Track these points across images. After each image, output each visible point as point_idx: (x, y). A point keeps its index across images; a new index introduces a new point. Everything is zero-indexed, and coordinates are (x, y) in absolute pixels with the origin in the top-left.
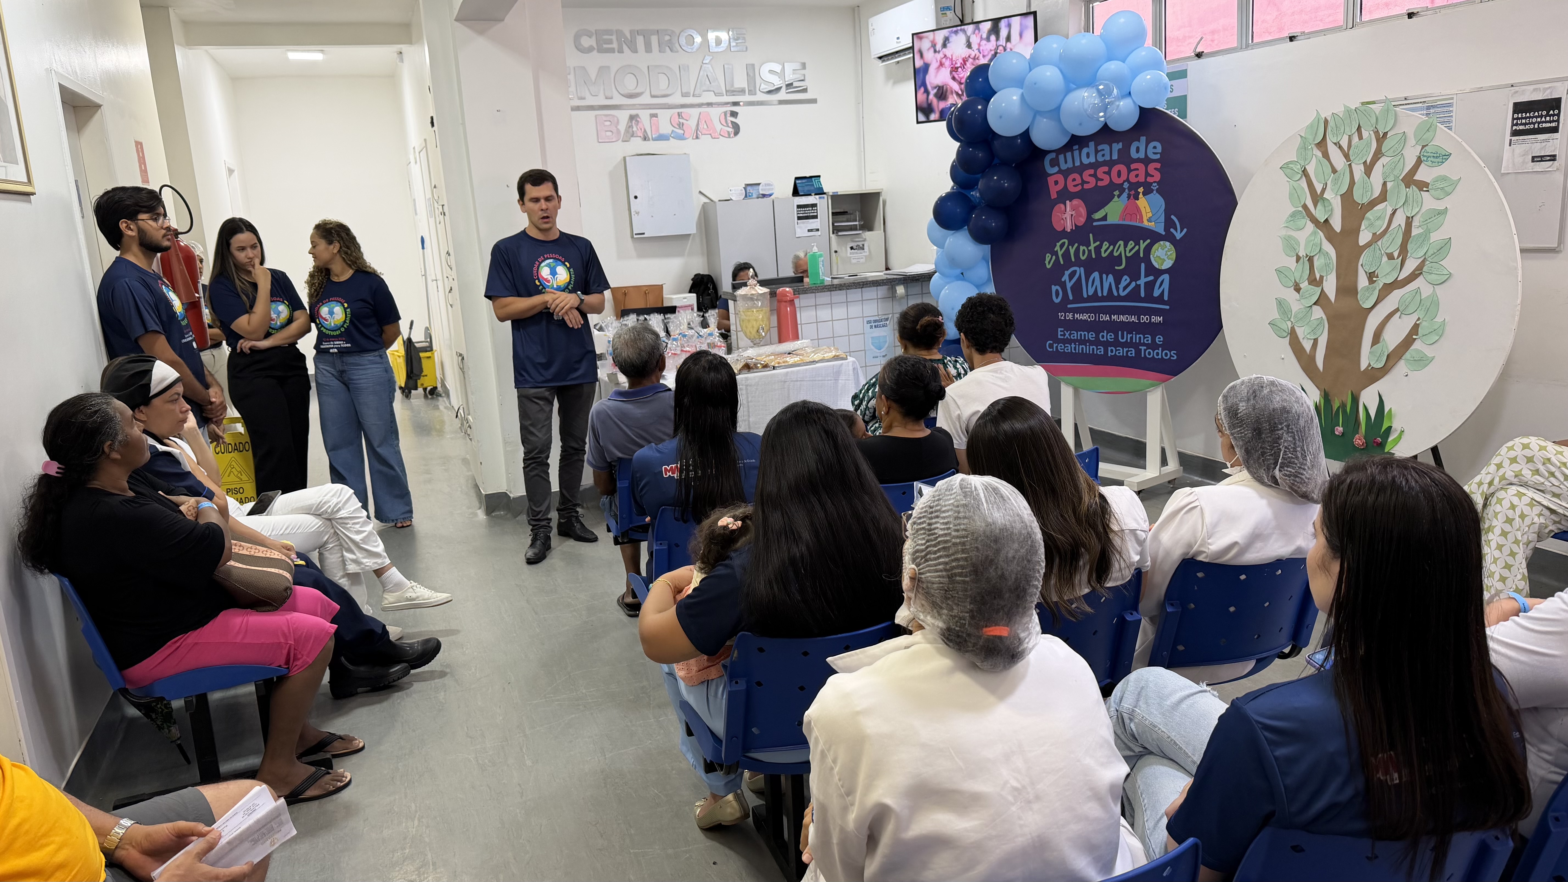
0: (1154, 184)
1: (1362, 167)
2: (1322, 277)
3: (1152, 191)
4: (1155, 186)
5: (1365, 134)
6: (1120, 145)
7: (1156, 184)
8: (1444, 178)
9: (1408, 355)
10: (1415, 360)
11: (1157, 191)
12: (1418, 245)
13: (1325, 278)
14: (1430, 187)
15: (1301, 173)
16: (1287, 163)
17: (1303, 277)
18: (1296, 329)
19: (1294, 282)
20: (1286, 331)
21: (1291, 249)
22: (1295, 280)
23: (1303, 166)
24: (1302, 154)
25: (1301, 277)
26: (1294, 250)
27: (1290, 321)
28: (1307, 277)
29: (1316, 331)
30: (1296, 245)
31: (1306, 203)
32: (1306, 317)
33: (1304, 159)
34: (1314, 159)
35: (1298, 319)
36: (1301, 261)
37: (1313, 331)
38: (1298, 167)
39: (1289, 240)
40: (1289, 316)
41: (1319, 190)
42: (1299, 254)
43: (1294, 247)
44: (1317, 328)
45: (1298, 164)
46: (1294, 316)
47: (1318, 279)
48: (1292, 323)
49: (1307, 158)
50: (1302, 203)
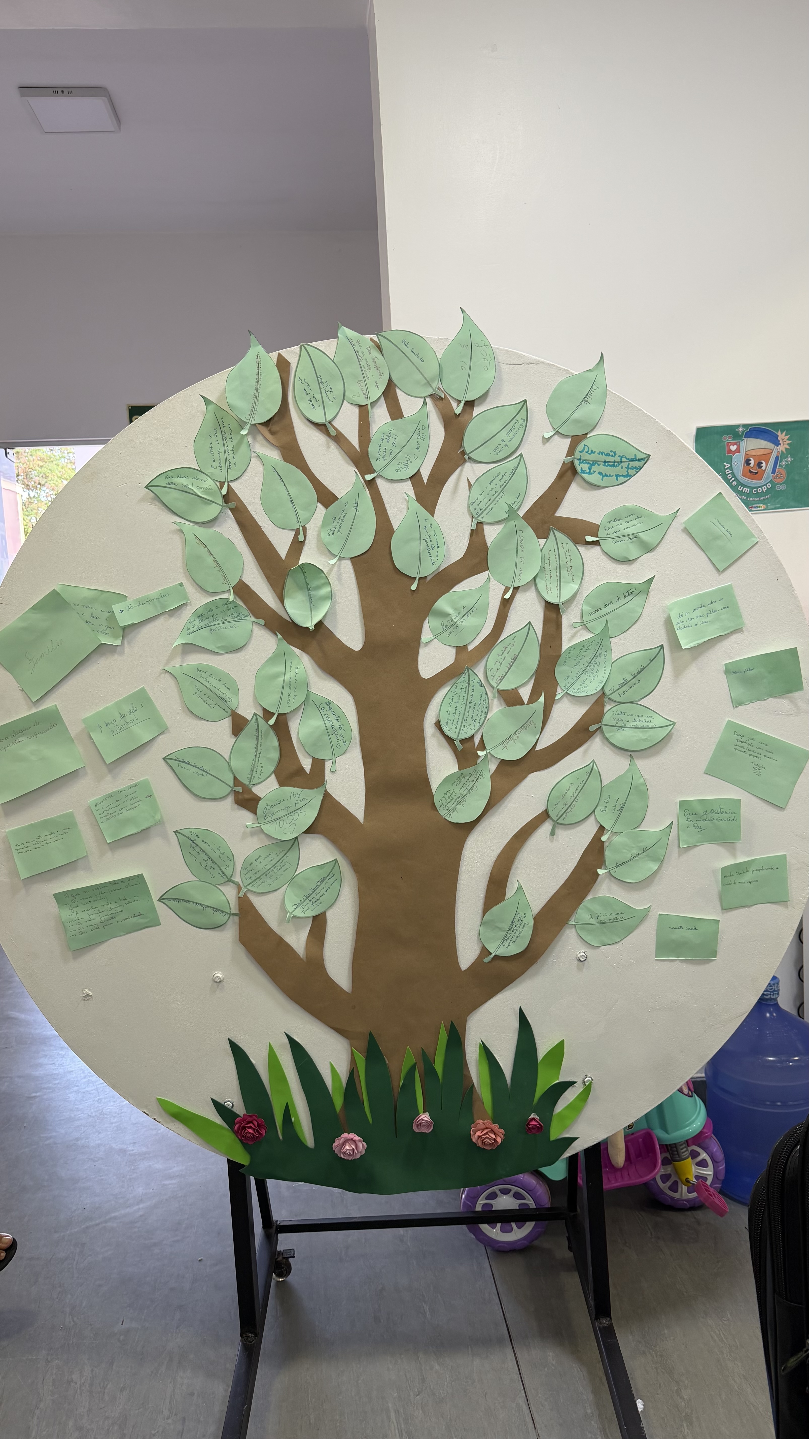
1: (408, 488)
2: (318, 765)
5: (409, 405)
8: (634, 514)
9: (582, 914)
10: (602, 923)
12: (581, 666)
13: (328, 765)
14: (602, 533)
15: (220, 501)
16: (168, 475)
17: (259, 768)
18: (255, 900)
19: (231, 783)
20: (222, 912)
21: (209, 702)
22: (235, 778)
23: (222, 484)
24: (216, 452)
25: (252, 771)
26: (221, 703)
27: (233, 882)
28: (272, 769)
29: (318, 897)
30: (224, 690)
31: (245, 579)
32: (283, 869)
33: (223, 465)
34: (255, 466)
35: (257, 875)
36: (250, 729)
37: (307, 897)
38: (205, 485)
39: (201, 680)
40: (228, 873)
41: (282, 547)
42: (240, 712)
43: (219, 697)
44: (320, 888)
45: (204, 477)
46: (243, 868)
47: (308, 771)
48: (239, 889)
49: (232, 462)
50: (234, 583)
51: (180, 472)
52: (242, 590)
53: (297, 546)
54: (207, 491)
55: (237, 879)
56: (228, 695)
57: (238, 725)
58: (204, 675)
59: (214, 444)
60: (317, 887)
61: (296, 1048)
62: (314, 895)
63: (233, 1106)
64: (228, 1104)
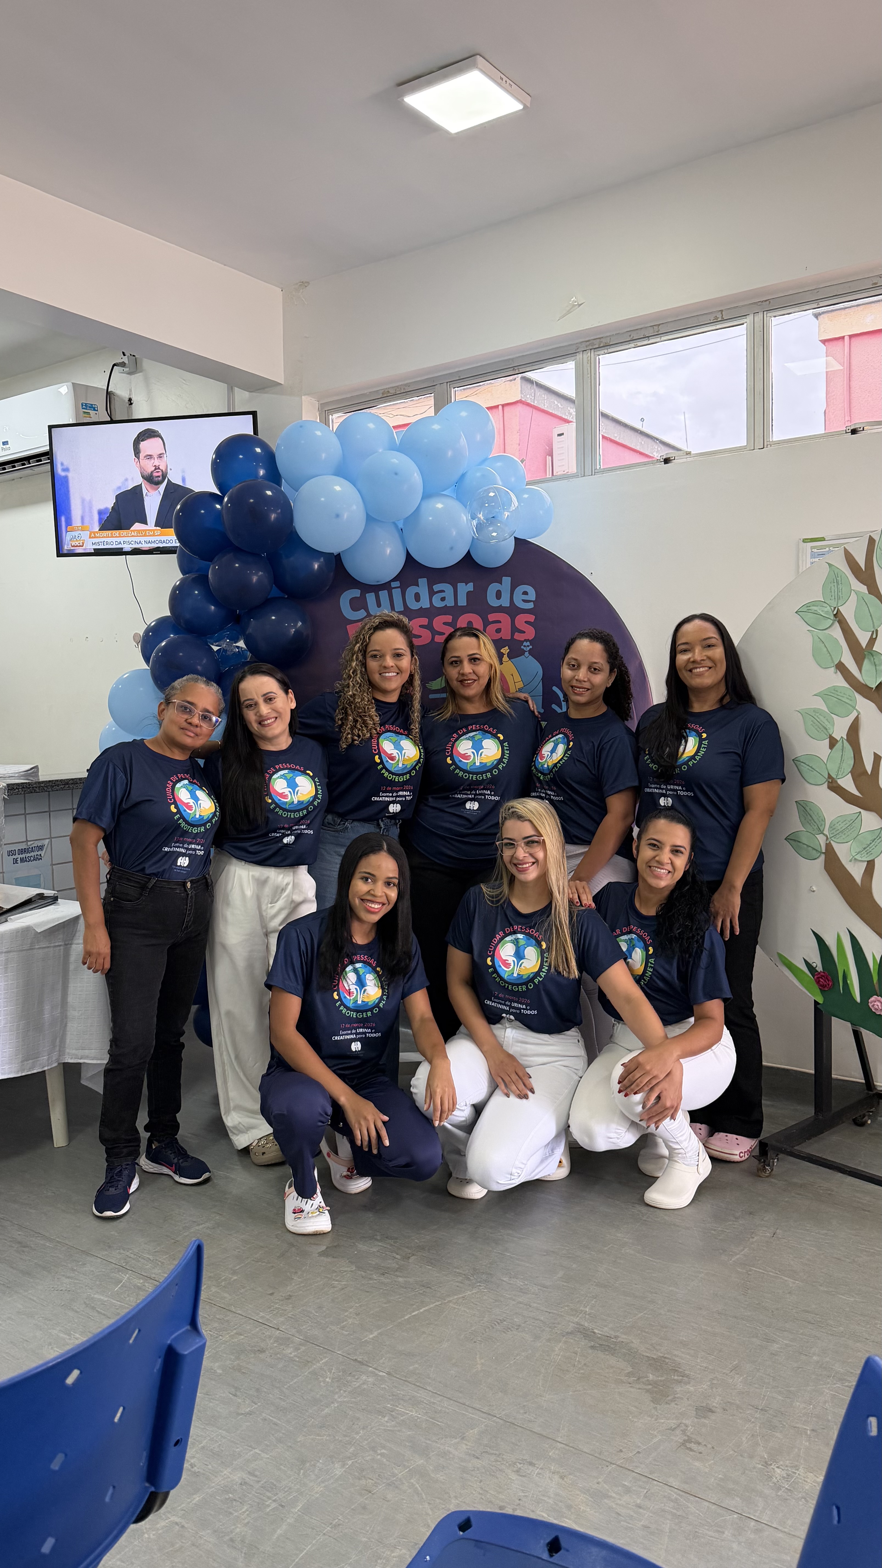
0: (525, 644)
3: (522, 653)
4: (527, 646)
6: (470, 587)
7: (528, 643)
11: (530, 652)
15: (832, 617)
16: (807, 605)
17: (842, 769)
18: (834, 844)
19: (827, 777)
20: (817, 850)
21: (818, 729)
22: (829, 774)
23: (835, 608)
24: (833, 591)
25: (838, 771)
26: (825, 731)
27: (824, 834)
28: (850, 770)
29: (870, 850)
30: (827, 723)
31: (842, 660)
32: (852, 830)
33: (836, 598)
34: (853, 597)
35: (838, 832)
36: (838, 746)
37: (865, 849)
38: (826, 610)
39: (815, 717)
40: (822, 829)
41: (864, 640)
42: (833, 735)
43: (823, 727)
44: (872, 844)
45: (826, 605)
46: (830, 827)
47: (869, 773)
48: (827, 839)
49: (841, 596)
50: (836, 663)
51: (814, 603)
52: (841, 667)
53: (872, 641)
54: (827, 612)
55: (826, 832)
56: (828, 726)
57: (833, 743)
58: (817, 714)
59: (833, 587)
60: (871, 843)
61: (853, 939)
62: (868, 848)
63: (816, 966)
64: (814, 965)
